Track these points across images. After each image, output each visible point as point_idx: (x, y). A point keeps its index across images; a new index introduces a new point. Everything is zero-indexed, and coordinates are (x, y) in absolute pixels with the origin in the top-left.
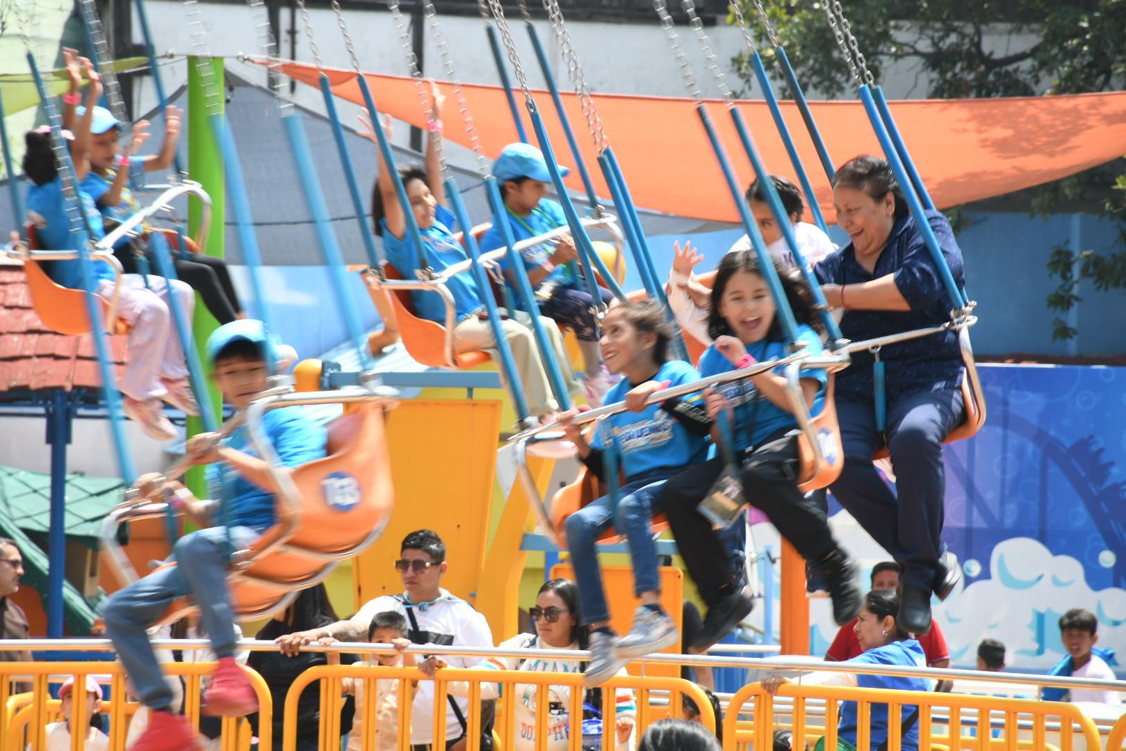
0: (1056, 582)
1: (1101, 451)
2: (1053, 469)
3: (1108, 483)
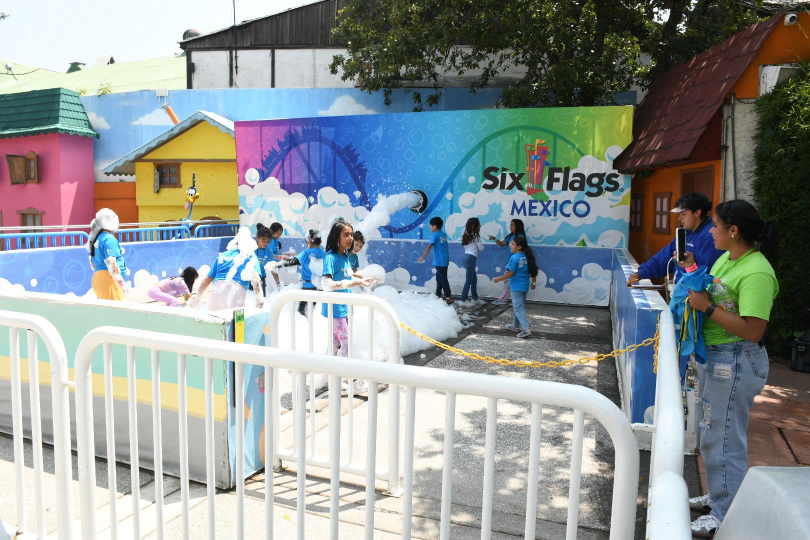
0: (340, 204)
1: (355, 149)
2: (338, 158)
3: (358, 163)
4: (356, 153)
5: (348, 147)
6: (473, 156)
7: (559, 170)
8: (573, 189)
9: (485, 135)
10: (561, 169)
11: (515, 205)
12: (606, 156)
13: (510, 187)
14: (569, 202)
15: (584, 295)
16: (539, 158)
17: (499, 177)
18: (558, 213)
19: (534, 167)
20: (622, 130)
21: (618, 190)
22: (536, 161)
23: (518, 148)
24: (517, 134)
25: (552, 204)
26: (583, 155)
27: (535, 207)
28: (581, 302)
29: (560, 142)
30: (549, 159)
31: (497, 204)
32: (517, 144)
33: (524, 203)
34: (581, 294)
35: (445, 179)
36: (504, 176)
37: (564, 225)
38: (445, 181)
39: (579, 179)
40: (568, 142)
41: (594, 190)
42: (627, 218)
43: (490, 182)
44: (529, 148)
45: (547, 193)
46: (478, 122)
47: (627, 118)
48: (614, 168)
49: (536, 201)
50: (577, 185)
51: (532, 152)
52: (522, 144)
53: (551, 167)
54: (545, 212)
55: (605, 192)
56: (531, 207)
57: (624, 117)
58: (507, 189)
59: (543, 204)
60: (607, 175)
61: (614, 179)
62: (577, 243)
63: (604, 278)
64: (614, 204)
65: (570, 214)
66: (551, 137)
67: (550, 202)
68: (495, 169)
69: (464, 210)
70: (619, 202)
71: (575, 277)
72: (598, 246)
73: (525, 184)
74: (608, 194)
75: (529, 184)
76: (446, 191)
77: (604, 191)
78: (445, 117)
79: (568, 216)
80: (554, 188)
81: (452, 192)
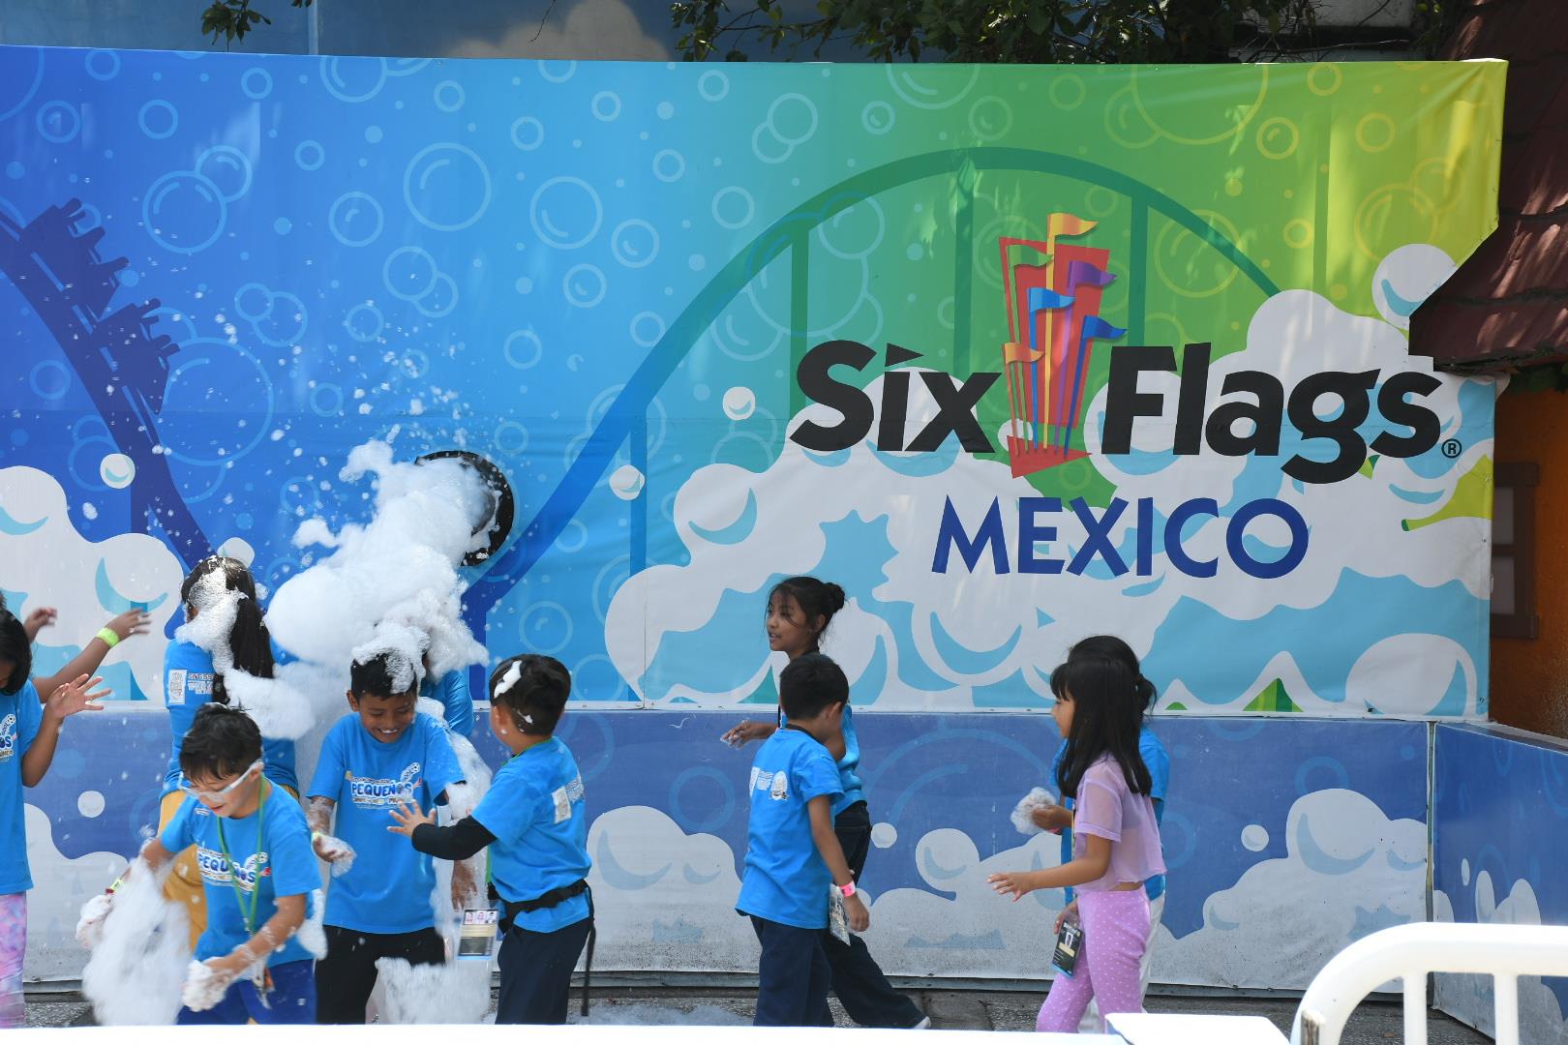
1: (99, 231)
3: (116, 305)
4: (106, 252)
5: (56, 221)
6: (748, 289)
7: (1160, 359)
8: (1227, 445)
9: (801, 190)
10: (1168, 352)
11: (950, 525)
12: (1377, 290)
13: (929, 440)
14: (1208, 506)
15: (1303, 944)
16: (1065, 301)
17: (875, 391)
18: (1160, 559)
19: (1041, 347)
20: (1448, 172)
21: (1436, 449)
22: (1049, 316)
23: (964, 247)
24: (960, 185)
25: (1129, 519)
26: (1271, 290)
27: (1050, 534)
28: (1292, 977)
29: (1163, 229)
30: (1113, 308)
31: (867, 517)
32: (960, 230)
33: (994, 515)
34: (1289, 937)
35: (603, 402)
36: (897, 389)
37: (1190, 613)
38: (603, 410)
39: (1252, 399)
40: (1199, 227)
41: (1326, 451)
42: (1478, 575)
43: (828, 417)
44: (1015, 256)
45: (1105, 465)
46: (769, 123)
47: (1476, 113)
48: (1414, 350)
49: (1052, 505)
50: (1243, 428)
51: (1029, 274)
52: (983, 239)
53: (1124, 343)
54: (1098, 556)
55: (1374, 459)
56: (1030, 534)
57: (1463, 110)
58: (912, 448)
59: (1086, 518)
60: (1381, 380)
61: (1414, 399)
62: (1249, 696)
63: (1395, 862)
64: (1417, 512)
65: (1215, 562)
66: (1119, 203)
67: (1119, 506)
68: (858, 355)
69: (700, 551)
70: (1445, 499)
71: (1256, 858)
72: (1349, 707)
73: (998, 424)
74: (1388, 466)
75: (1020, 423)
76: (610, 455)
77: (1371, 452)
78: (602, 95)
79: (1208, 570)
80: (1133, 444)
81: (639, 461)
